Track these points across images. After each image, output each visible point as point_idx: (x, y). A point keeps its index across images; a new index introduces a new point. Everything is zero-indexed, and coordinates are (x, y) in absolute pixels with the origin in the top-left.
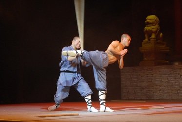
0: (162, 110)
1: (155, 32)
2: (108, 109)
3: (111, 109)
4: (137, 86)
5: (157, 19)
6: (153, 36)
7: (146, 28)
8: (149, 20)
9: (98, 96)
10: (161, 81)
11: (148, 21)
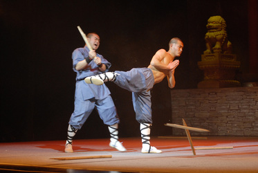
0: (230, 151)
1: (221, 40)
2: (154, 149)
3: (158, 149)
4: (194, 117)
5: (224, 21)
6: (218, 46)
7: (207, 34)
8: (212, 22)
9: (139, 131)
10: (229, 109)
11: (210, 24)
